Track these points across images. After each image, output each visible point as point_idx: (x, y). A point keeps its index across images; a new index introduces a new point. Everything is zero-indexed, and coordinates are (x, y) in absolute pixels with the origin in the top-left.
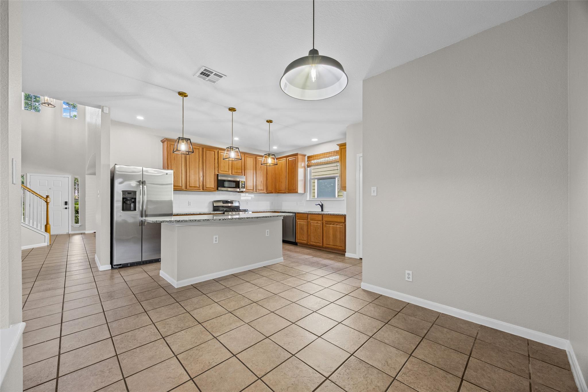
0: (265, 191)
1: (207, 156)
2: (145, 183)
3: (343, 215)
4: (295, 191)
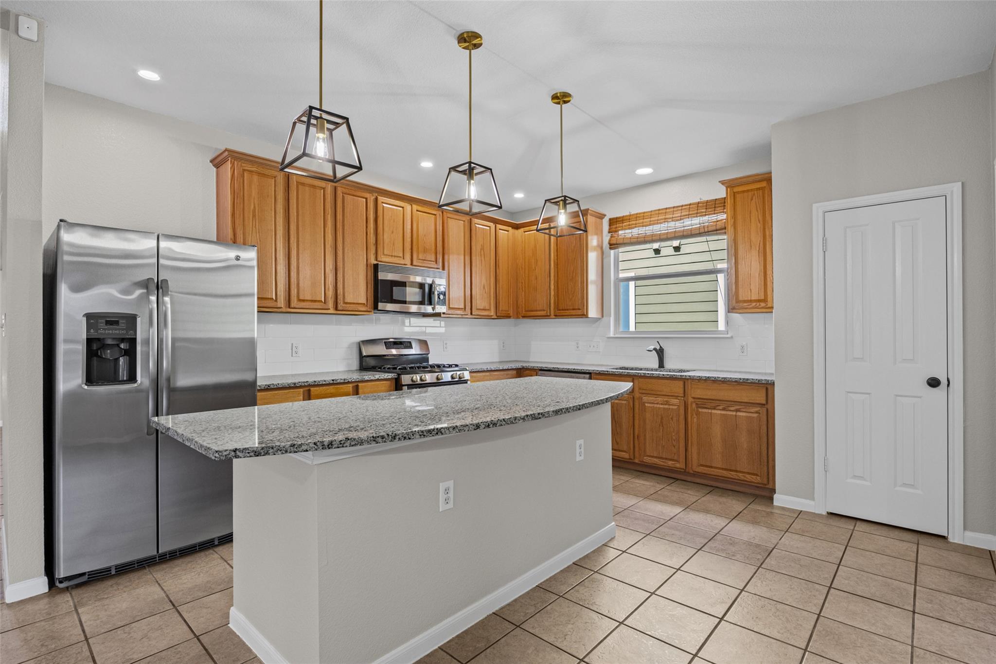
0: (492, 313)
1: (347, 210)
2: (168, 287)
3: (763, 382)
4: (579, 312)
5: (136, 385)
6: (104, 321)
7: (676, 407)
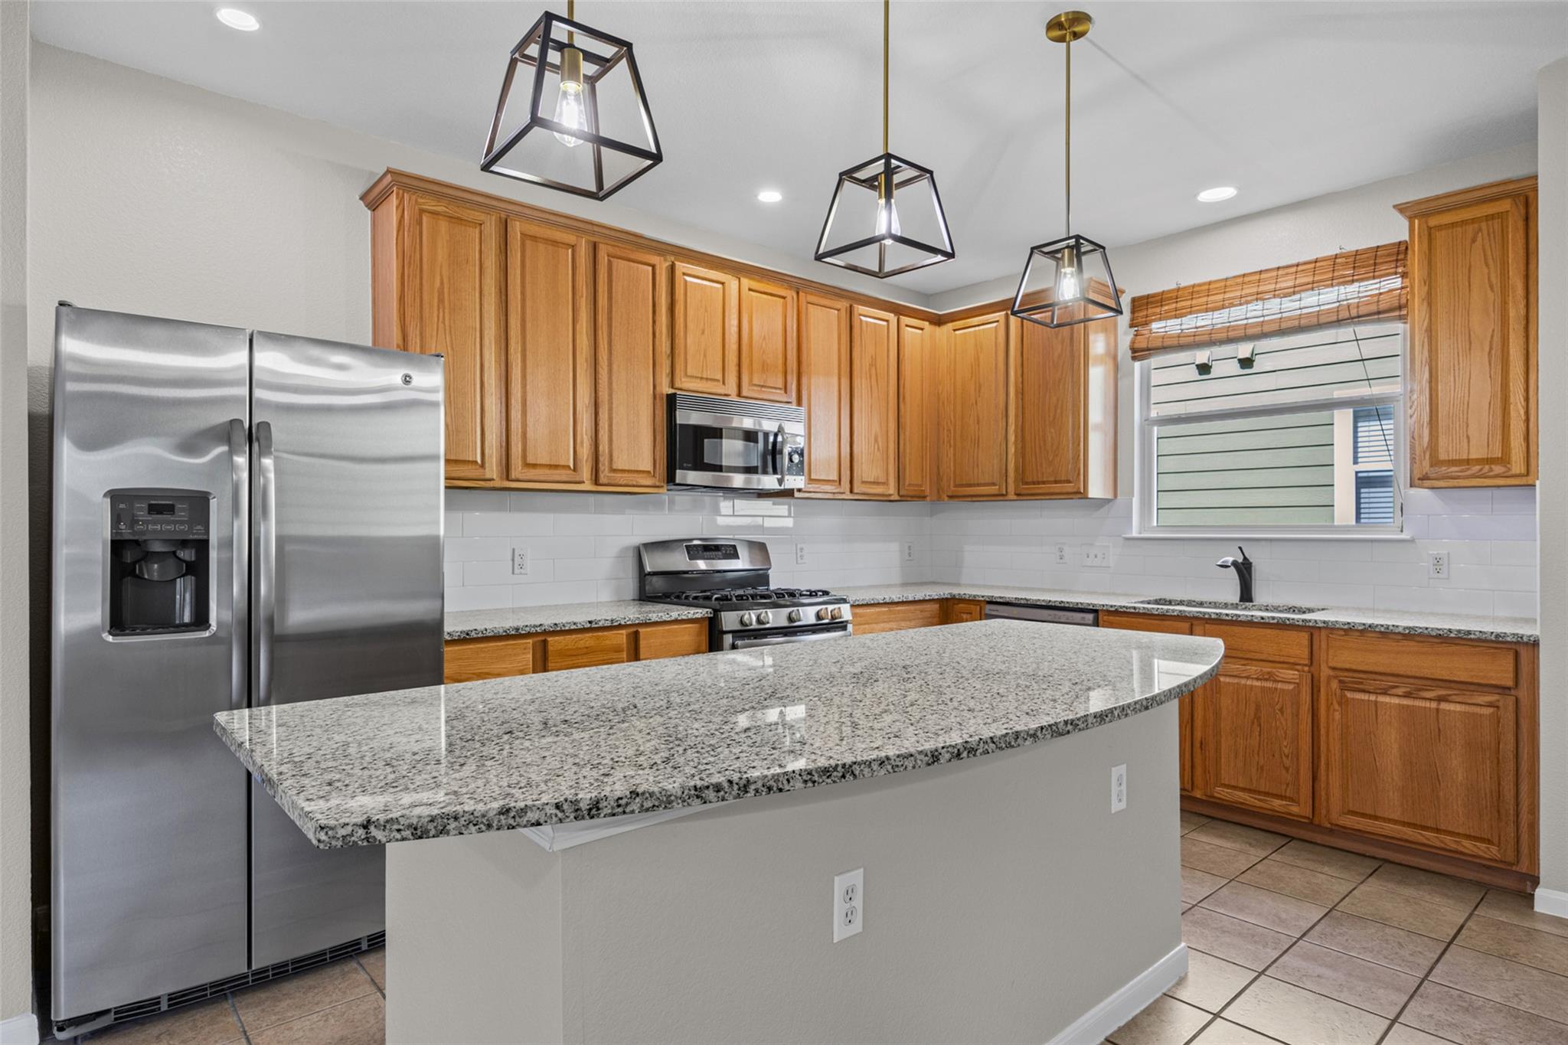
0: (892, 490)
1: (618, 288)
2: (269, 438)
3: (1509, 639)
4: (1068, 487)
5: (207, 634)
6: (145, 506)
7: (1291, 687)
